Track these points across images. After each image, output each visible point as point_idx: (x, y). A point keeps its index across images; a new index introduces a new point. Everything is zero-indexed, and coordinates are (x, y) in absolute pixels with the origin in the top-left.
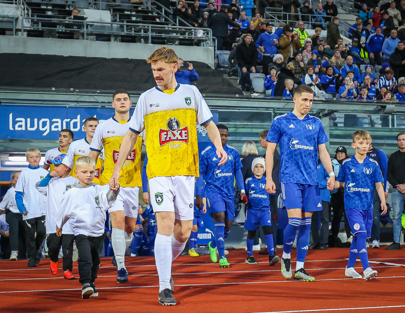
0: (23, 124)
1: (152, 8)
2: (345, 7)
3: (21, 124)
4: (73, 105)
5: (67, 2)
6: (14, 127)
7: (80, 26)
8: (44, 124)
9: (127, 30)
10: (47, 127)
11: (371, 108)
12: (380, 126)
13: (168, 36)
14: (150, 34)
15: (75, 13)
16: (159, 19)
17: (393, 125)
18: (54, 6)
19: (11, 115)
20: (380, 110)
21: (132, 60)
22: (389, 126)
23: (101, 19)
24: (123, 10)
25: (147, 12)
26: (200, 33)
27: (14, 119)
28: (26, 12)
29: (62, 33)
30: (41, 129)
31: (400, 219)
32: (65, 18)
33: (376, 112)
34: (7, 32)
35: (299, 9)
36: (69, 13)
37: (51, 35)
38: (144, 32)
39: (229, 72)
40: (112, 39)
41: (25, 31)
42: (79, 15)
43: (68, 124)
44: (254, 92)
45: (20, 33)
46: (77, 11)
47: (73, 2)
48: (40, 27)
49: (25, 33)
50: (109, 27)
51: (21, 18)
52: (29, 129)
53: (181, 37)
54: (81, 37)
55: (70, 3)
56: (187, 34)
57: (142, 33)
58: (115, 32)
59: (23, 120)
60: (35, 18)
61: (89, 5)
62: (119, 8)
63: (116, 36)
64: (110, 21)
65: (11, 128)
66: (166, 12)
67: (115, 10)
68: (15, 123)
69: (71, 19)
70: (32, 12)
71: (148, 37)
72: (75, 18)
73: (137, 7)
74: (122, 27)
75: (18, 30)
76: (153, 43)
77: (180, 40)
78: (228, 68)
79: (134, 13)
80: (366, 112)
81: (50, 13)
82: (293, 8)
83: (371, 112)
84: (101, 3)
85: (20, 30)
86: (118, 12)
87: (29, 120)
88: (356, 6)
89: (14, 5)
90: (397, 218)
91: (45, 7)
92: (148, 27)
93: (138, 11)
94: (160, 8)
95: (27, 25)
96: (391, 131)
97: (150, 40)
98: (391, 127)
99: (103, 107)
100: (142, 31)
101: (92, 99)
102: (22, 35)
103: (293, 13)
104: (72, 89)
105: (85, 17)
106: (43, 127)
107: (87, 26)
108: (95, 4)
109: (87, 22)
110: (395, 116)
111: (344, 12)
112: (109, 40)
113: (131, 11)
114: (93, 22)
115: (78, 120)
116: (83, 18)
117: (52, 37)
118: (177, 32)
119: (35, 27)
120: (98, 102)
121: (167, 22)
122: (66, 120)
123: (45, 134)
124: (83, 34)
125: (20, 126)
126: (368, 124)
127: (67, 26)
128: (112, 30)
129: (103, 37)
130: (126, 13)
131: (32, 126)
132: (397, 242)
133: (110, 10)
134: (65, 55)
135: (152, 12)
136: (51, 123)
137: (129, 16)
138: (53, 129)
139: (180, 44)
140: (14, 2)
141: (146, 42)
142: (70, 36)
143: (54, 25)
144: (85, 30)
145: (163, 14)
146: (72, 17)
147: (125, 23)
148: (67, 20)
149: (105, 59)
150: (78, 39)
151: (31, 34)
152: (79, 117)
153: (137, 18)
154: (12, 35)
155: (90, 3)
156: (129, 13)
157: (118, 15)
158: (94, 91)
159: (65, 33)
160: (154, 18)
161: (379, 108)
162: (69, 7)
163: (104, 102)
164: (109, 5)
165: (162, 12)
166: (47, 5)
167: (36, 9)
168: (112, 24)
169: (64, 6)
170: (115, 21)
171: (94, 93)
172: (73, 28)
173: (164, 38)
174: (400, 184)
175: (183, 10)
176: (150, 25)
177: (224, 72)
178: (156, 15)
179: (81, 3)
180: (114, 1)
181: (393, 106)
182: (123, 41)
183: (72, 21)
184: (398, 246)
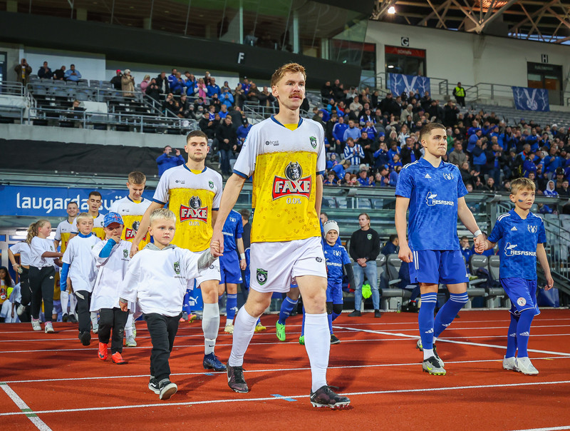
0: (29, 202)
1: (143, 101)
3: (28, 203)
4: (73, 186)
5: (68, 95)
6: (21, 205)
7: (80, 116)
8: (48, 203)
9: (122, 120)
10: (51, 205)
11: (336, 191)
12: (346, 207)
13: (157, 125)
14: (142, 124)
15: (76, 104)
16: (150, 110)
17: (355, 206)
18: (57, 98)
19: (18, 195)
20: (344, 193)
21: (126, 147)
22: (351, 207)
23: (98, 110)
24: (118, 103)
25: (140, 104)
26: (186, 124)
27: (21, 197)
28: (32, 103)
30: (45, 207)
31: (361, 289)
32: (66, 109)
33: (341, 195)
34: (15, 121)
35: (273, 103)
36: (71, 105)
37: (54, 123)
38: (137, 122)
40: (109, 128)
41: (31, 120)
42: (79, 106)
45: (26, 122)
47: (74, 95)
48: (45, 117)
49: (32, 122)
50: (105, 117)
51: (27, 108)
52: (34, 207)
53: (170, 127)
54: (81, 126)
55: (71, 96)
56: (174, 124)
57: (135, 123)
58: (111, 121)
59: (29, 199)
60: (41, 109)
61: (88, 98)
62: (114, 100)
63: (112, 126)
64: (106, 112)
65: (18, 206)
66: (156, 105)
67: (111, 103)
68: (22, 201)
69: (72, 109)
70: (38, 103)
71: (140, 126)
72: (76, 109)
73: (130, 100)
74: (117, 117)
75: (25, 119)
76: (144, 132)
77: (168, 129)
79: (128, 105)
80: (332, 195)
81: (53, 104)
83: (336, 195)
84: (99, 95)
85: (27, 119)
86: (113, 104)
87: (34, 199)
89: (22, 97)
90: (358, 288)
91: (49, 99)
92: (140, 117)
93: (131, 104)
94: (150, 101)
95: (33, 114)
96: (353, 211)
97: (142, 129)
98: (353, 208)
99: (100, 188)
100: (135, 121)
101: (90, 181)
102: (29, 124)
103: (268, 107)
104: (72, 172)
106: (47, 205)
107: (86, 116)
108: (94, 97)
110: (357, 198)
112: (106, 129)
113: (125, 103)
114: (91, 113)
115: (78, 199)
116: (82, 109)
117: (56, 126)
118: (165, 123)
119: (41, 117)
120: (95, 184)
121: (157, 114)
122: (67, 200)
123: (48, 212)
124: (82, 124)
125: (27, 205)
126: (333, 205)
127: (69, 116)
128: (108, 120)
129: (101, 126)
130: (121, 105)
131: (37, 204)
132: (358, 309)
133: (107, 102)
134: (67, 142)
135: (143, 105)
136: (54, 202)
137: (123, 108)
138: (56, 207)
139: (169, 133)
140: (22, 94)
141: (139, 130)
142: (71, 125)
143: (57, 115)
147: (120, 114)
148: (69, 111)
149: (102, 145)
150: (78, 127)
151: (37, 122)
152: (78, 196)
153: (130, 108)
154: (20, 123)
155: (89, 96)
156: (124, 105)
157: (114, 107)
158: (92, 173)
159: (67, 122)
160: (145, 110)
161: (344, 191)
163: (101, 184)
164: (105, 98)
166: (51, 97)
167: (41, 100)
168: (108, 115)
169: (66, 98)
170: (111, 112)
171: (92, 176)
172: (73, 118)
173: (155, 128)
174: (360, 258)
175: (171, 103)
176: (142, 116)
178: (148, 107)
179: (81, 96)
180: (110, 94)
181: (356, 189)
182: (117, 130)
183: (73, 112)
184: (358, 314)
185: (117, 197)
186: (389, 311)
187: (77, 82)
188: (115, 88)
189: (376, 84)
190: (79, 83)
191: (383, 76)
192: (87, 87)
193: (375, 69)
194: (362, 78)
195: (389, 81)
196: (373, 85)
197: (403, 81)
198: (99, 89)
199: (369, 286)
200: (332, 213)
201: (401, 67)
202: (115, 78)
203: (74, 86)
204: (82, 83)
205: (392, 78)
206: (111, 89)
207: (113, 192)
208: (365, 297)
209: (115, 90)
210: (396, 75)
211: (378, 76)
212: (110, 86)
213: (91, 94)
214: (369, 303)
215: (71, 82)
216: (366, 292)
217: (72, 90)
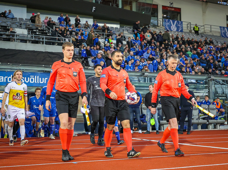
1: (46, 29)
2: (129, 31)
4: (9, 70)
5: (7, 25)
7: (13, 36)
9: (34, 38)
11: (139, 74)
12: (143, 82)
14: (44, 40)
15: (11, 30)
16: (49, 34)
17: (148, 82)
18: (2, 26)
20: (142, 75)
21: (36, 52)
23: (23, 33)
24: (33, 29)
25: (43, 31)
29: (5, 38)
31: (150, 121)
32: (6, 32)
33: (141, 76)
36: (8, 30)
38: (42, 39)
39: (79, 58)
40: (28, 42)
42: (13, 31)
43: (7, 79)
44: (90, 66)
46: (12, 29)
47: (10, 25)
50: (26, 36)
54: (13, 41)
55: (9, 25)
56: (61, 41)
57: (41, 40)
58: (29, 39)
62: (31, 28)
63: (29, 41)
64: (27, 34)
66: (52, 31)
67: (29, 29)
69: (9, 32)
71: (44, 41)
72: (11, 32)
74: (32, 37)
76: (46, 44)
77: (58, 43)
78: (78, 56)
79: (38, 31)
80: (137, 76)
82: (106, 31)
83: (138, 76)
84: (23, 26)
86: (30, 30)
88: (133, 31)
90: (148, 120)
92: (44, 37)
94: (49, 29)
96: (147, 84)
97: (44, 43)
98: (147, 82)
100: (41, 39)
101: (18, 68)
104: (9, 64)
105: (16, 32)
108: (20, 26)
109: (16, 34)
110: (149, 78)
111: (129, 33)
112: (26, 42)
113: (36, 30)
114: (19, 34)
116: (14, 32)
120: (21, 70)
122: (6, 77)
124: (14, 39)
126: (138, 81)
127: (7, 35)
128: (28, 38)
129: (24, 41)
132: (148, 130)
133: (27, 29)
134: (6, 49)
135: (46, 31)
137: (35, 32)
139: (58, 45)
141: (43, 43)
142: (8, 40)
143: (2, 35)
144: (15, 37)
145: (51, 31)
146: (10, 31)
147: (34, 35)
148: (7, 33)
149: (25, 50)
150: (12, 41)
153: (39, 33)
155: (18, 26)
156: (35, 31)
157: (30, 32)
158: (19, 64)
159: (6, 38)
160: (46, 33)
161: (142, 74)
162: (8, 27)
163: (24, 70)
164: (26, 27)
165: (50, 31)
168: (28, 35)
169: (6, 27)
170: (29, 34)
171: (19, 65)
172: (10, 36)
174: (150, 106)
176: (45, 36)
177: (77, 58)
178: (48, 32)
179: (14, 26)
180: (29, 25)
181: (148, 73)
182: (32, 43)
183: (9, 33)
184: (149, 132)
185: (31, 76)
186: (163, 131)
187: (12, 18)
188: (31, 22)
189: (158, 24)
190: (13, 19)
191: (161, 20)
192: (17, 22)
193: (157, 17)
194: (152, 21)
195: (164, 23)
196: (157, 24)
197: (170, 22)
198: (23, 22)
199: (154, 119)
200: (137, 85)
201: (169, 16)
202: (32, 17)
203: (11, 21)
204: (15, 19)
205: (165, 21)
206: (29, 23)
207: (30, 73)
208: (152, 125)
209: (31, 23)
210: (167, 20)
211: (159, 20)
212: (29, 21)
213: (19, 25)
214: (154, 128)
215: (9, 19)
216: (153, 122)
217: (9, 23)
